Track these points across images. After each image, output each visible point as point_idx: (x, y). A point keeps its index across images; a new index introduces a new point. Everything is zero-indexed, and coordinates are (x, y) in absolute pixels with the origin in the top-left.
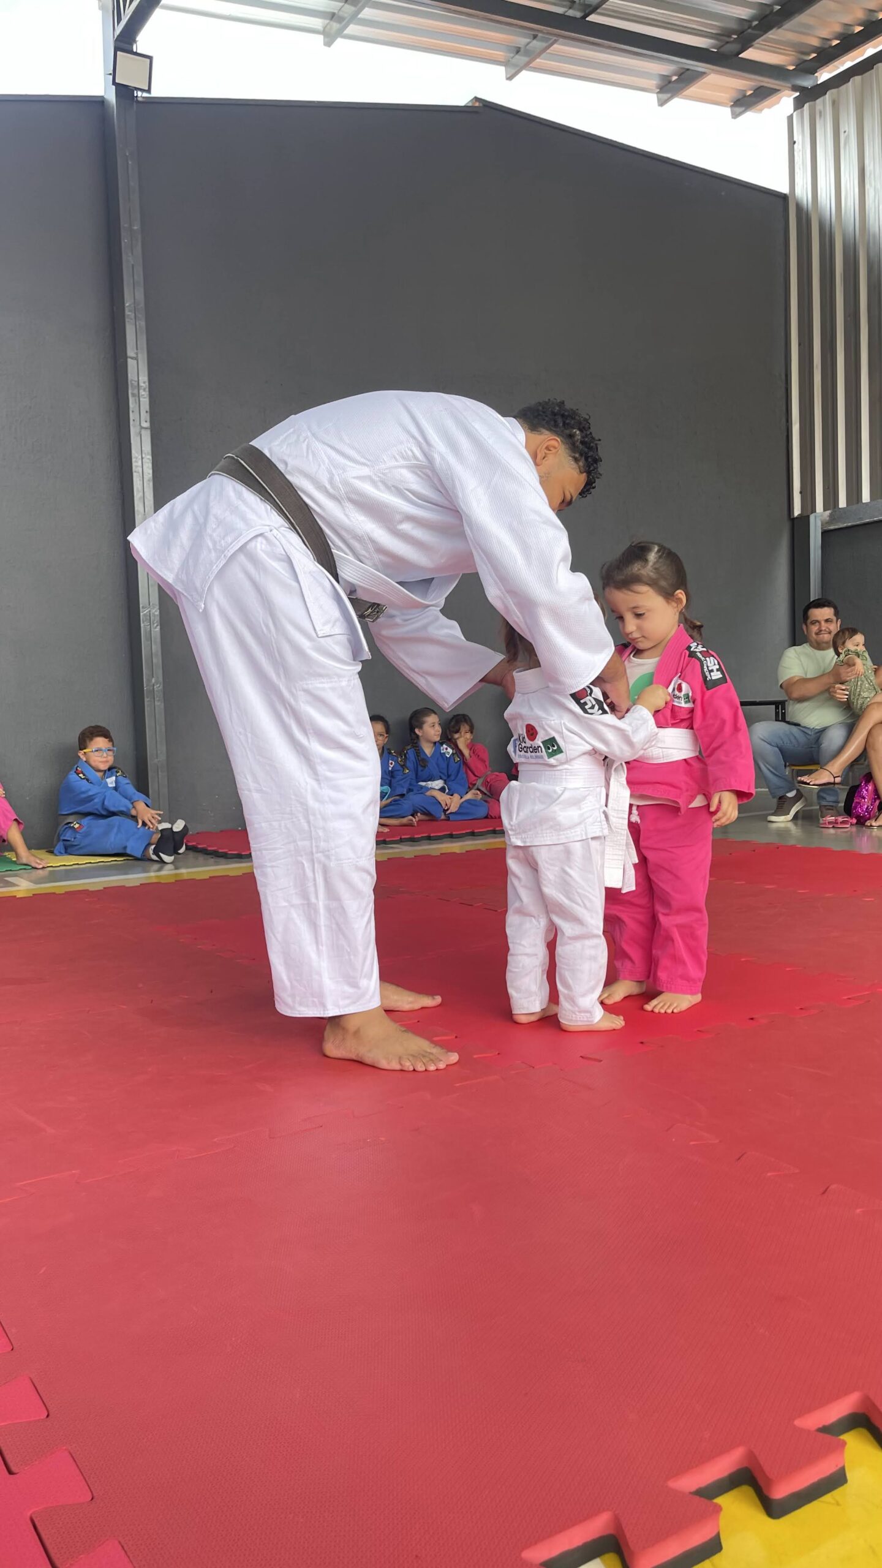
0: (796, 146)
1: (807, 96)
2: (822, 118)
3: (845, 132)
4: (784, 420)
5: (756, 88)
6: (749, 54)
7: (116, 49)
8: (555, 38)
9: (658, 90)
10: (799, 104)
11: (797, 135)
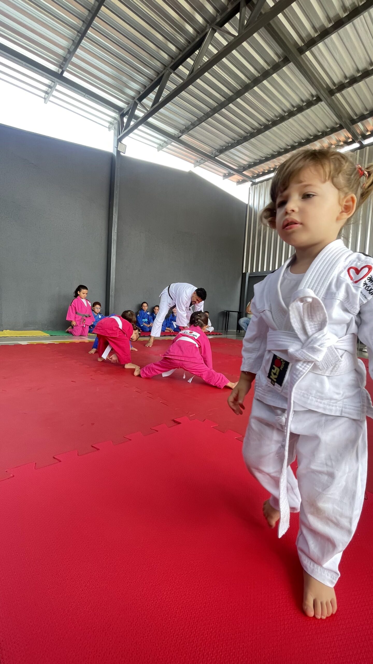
0: (251, 194)
1: (254, 184)
2: (257, 189)
4: (243, 252)
5: (243, 180)
6: (244, 172)
7: (118, 142)
8: (207, 160)
10: (252, 185)
11: (251, 192)
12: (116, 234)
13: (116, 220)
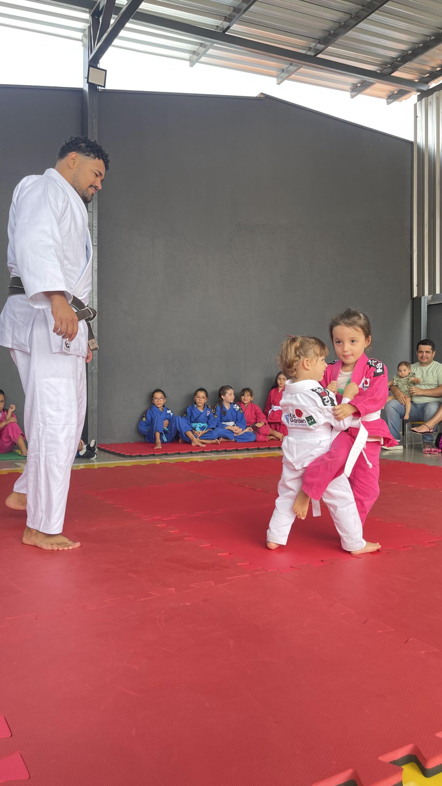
0: (418, 118)
1: (424, 95)
2: (431, 105)
4: (409, 250)
5: (399, 90)
6: (396, 74)
7: (89, 66)
8: (301, 65)
9: (351, 91)
10: (420, 98)
11: (419, 113)
12: (97, 247)
13: (95, 220)
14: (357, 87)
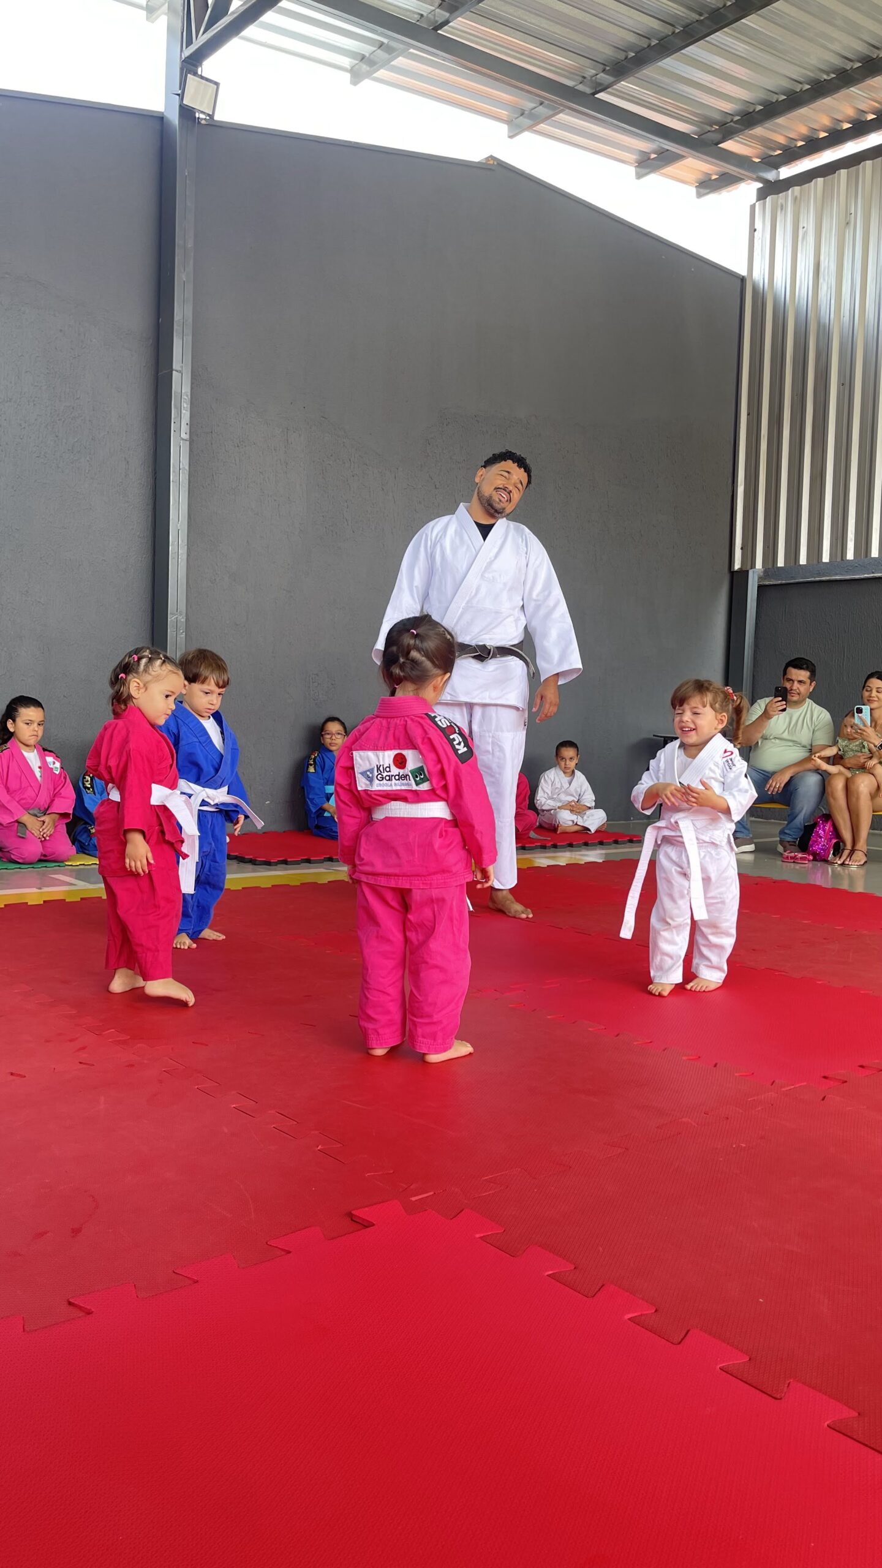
0: (756, 233)
1: (771, 189)
2: (783, 212)
3: (804, 228)
4: (730, 481)
5: (724, 174)
6: (726, 145)
7: (184, 71)
8: (563, 109)
9: (637, 165)
10: (762, 195)
11: (758, 225)
12: (188, 443)
13: (186, 389)
14: (649, 159)
